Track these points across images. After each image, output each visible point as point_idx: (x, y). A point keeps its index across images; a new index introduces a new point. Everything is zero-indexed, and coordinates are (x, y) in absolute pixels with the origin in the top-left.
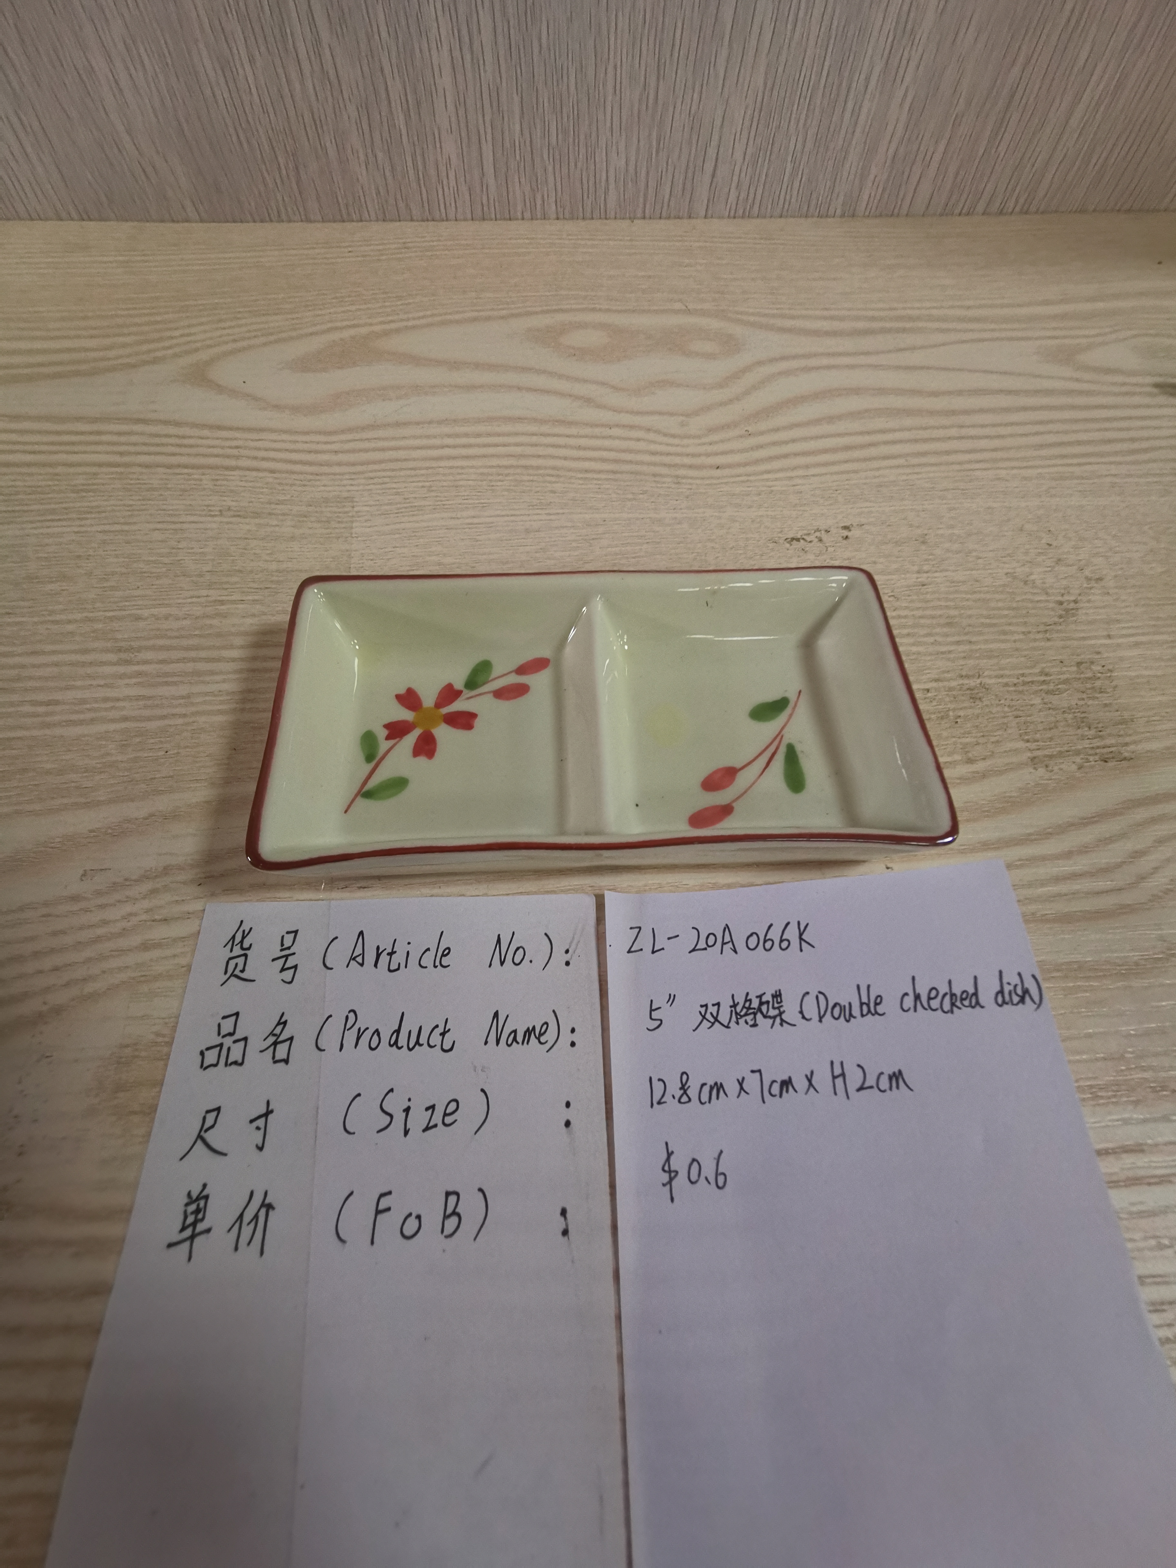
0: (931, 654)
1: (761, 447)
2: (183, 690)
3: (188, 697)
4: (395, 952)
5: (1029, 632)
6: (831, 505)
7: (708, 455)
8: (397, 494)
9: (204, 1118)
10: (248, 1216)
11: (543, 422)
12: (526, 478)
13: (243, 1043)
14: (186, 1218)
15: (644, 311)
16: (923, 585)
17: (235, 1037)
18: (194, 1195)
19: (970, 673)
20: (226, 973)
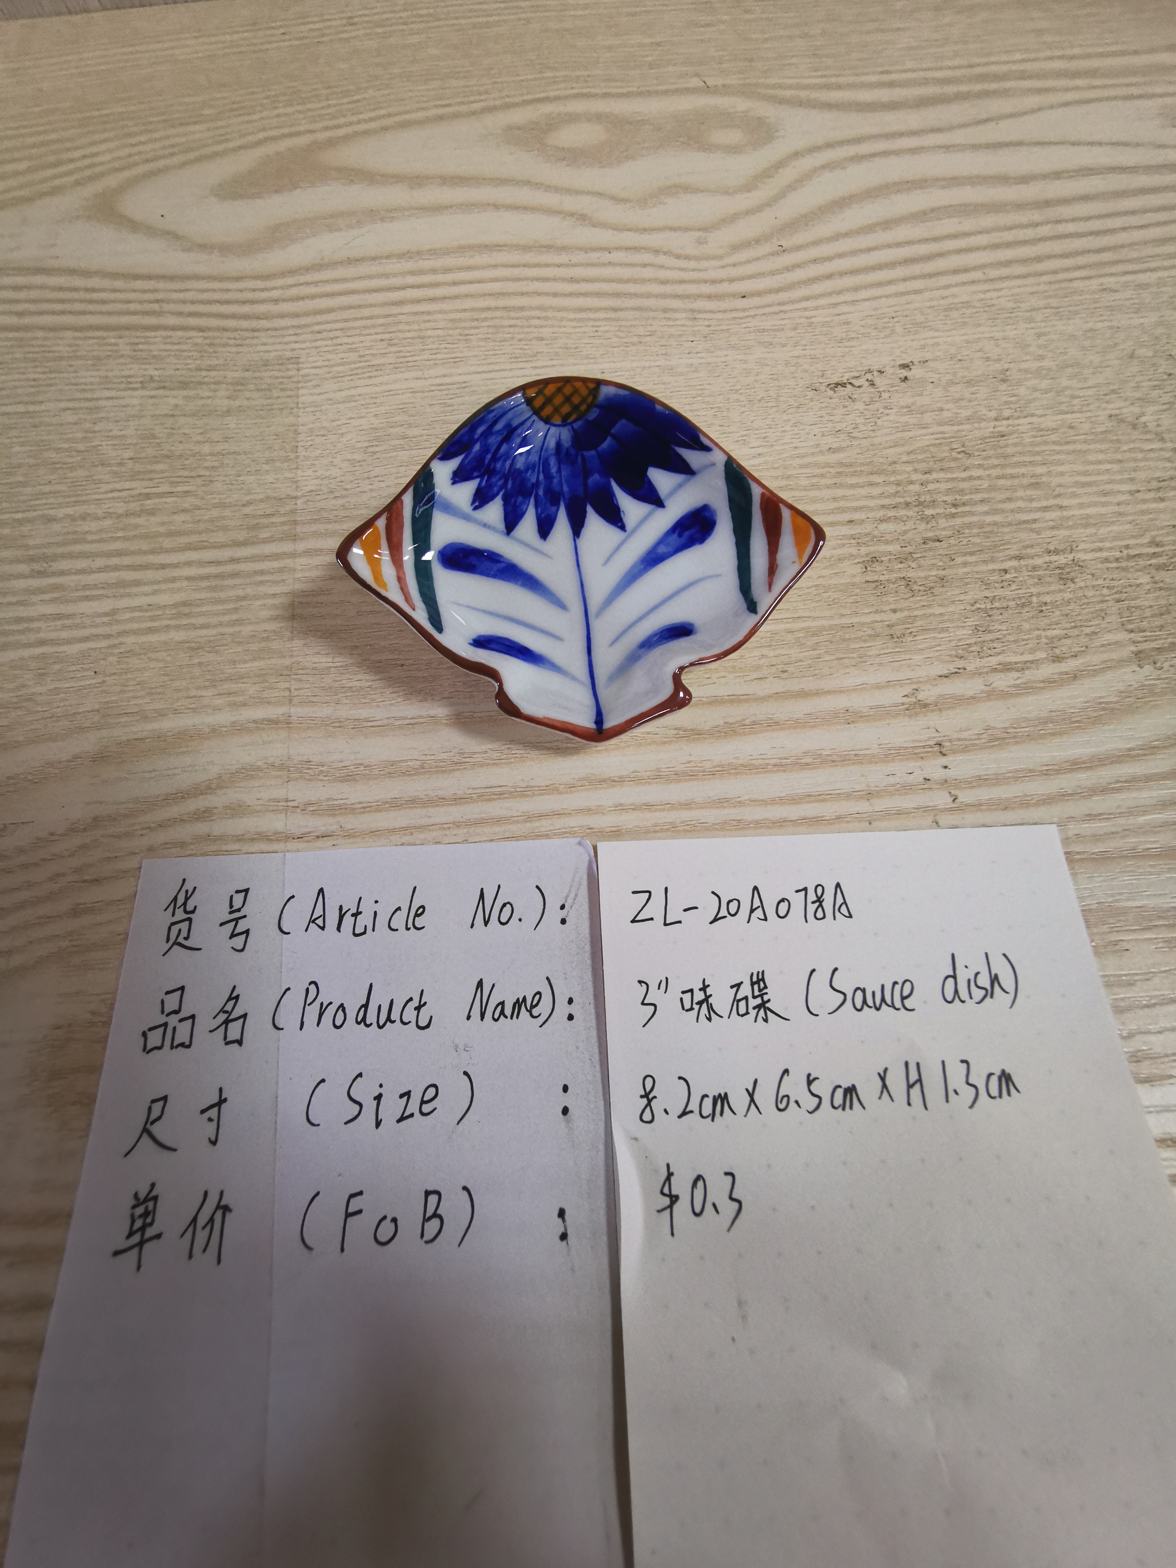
0: (1010, 524)
1: (798, 266)
2: (106, 605)
3: (114, 612)
4: (361, 913)
5: (1139, 491)
6: (887, 337)
7: (731, 280)
8: (351, 350)
9: (150, 1109)
10: (202, 1219)
11: (526, 248)
12: (506, 323)
13: (190, 1021)
14: (133, 1222)
15: (649, 93)
16: (1003, 436)
17: (182, 1015)
18: (142, 1196)
19: (1062, 547)
20: (168, 940)
